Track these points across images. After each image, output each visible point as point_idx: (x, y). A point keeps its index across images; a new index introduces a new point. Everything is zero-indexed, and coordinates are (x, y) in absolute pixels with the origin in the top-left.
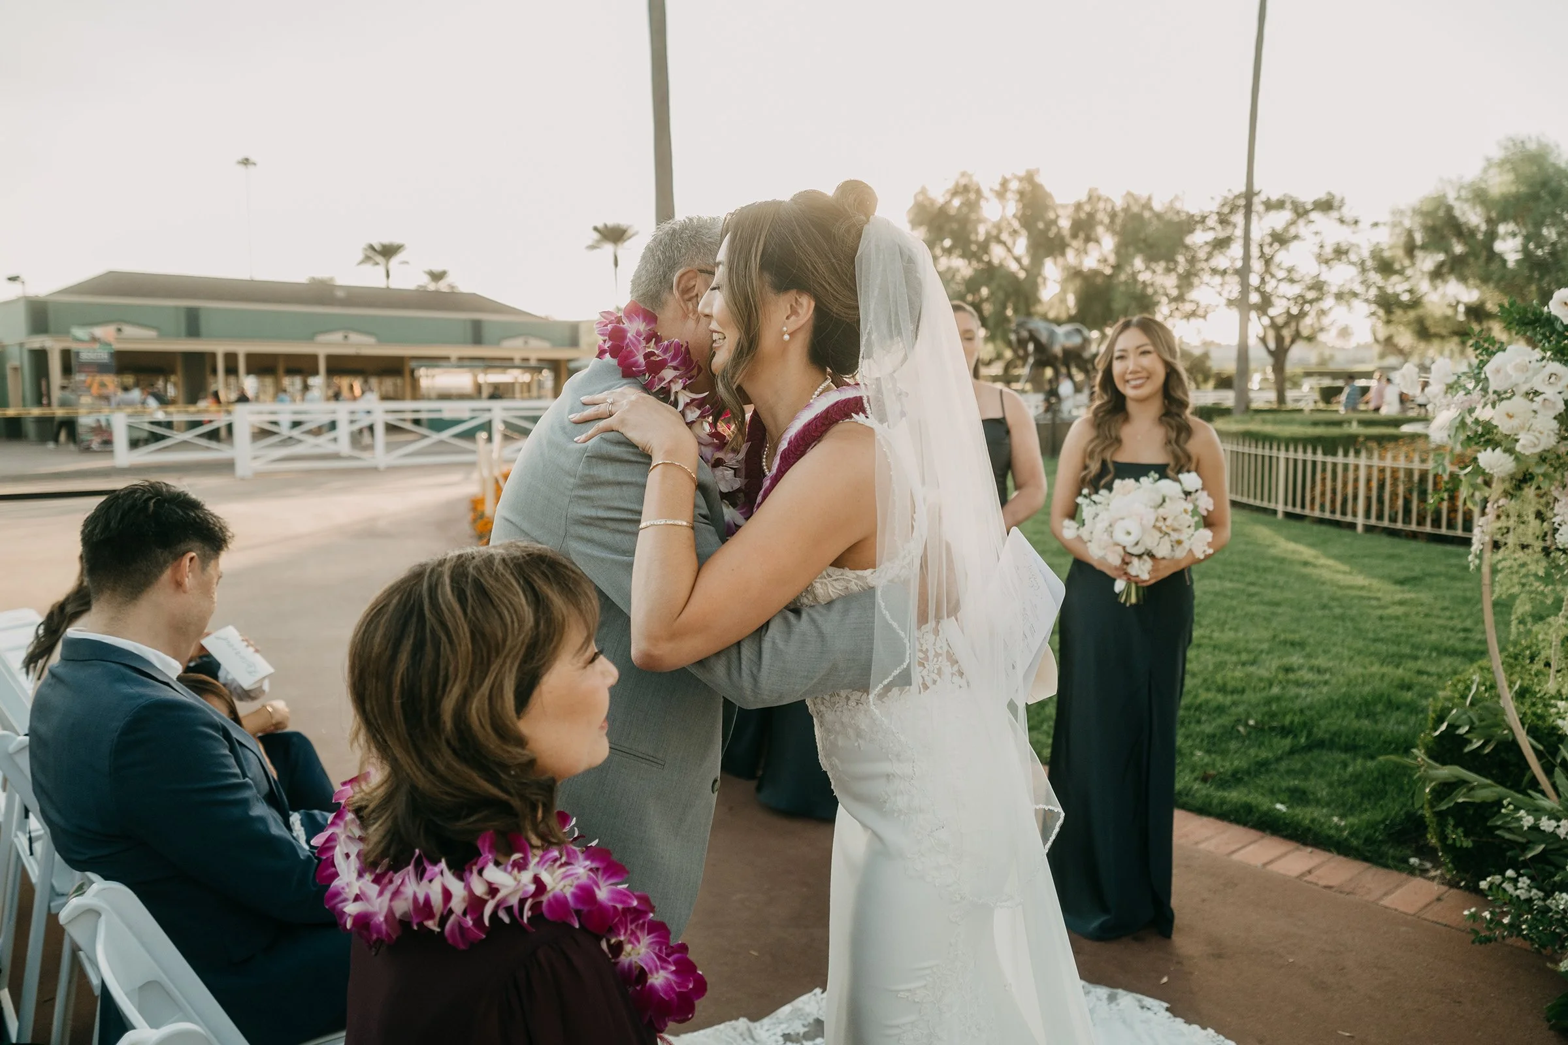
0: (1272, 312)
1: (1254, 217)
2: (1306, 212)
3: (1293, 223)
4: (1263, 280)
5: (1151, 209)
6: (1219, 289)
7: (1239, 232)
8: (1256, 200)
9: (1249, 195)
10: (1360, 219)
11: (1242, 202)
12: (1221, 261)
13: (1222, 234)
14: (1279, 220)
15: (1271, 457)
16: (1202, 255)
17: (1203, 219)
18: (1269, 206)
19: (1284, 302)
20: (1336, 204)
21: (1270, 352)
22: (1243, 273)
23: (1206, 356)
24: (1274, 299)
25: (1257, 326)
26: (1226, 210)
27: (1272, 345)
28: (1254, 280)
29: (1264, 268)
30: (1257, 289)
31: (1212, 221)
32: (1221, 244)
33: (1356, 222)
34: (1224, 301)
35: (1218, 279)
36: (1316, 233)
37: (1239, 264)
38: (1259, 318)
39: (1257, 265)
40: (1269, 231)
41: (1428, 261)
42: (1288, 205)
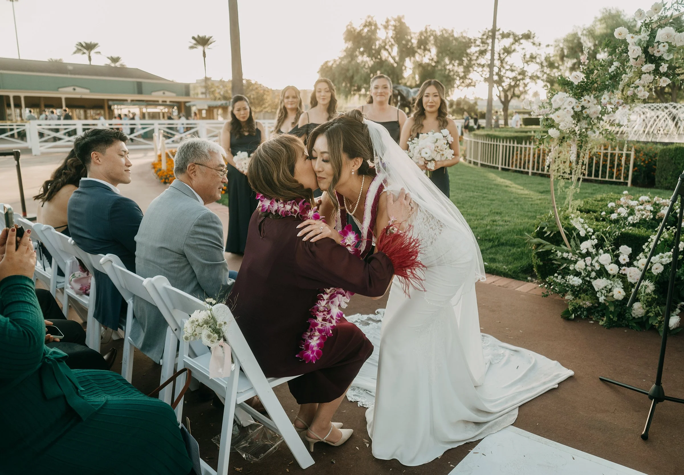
0: (503, 84)
1: (496, 41)
2: (519, 39)
3: (513, 44)
4: (500, 69)
5: (453, 36)
6: (481, 73)
7: (490, 48)
8: (497, 33)
9: (494, 31)
10: (541, 43)
11: (490, 34)
12: (482, 61)
13: (483, 49)
14: (507, 42)
15: (497, 145)
16: (474, 58)
17: (475, 40)
18: (504, 36)
19: (508, 80)
20: (532, 36)
21: (502, 102)
22: (491, 66)
23: (476, 103)
24: (504, 78)
25: (497, 91)
26: (485, 37)
27: (503, 99)
28: (496, 70)
29: (500, 64)
30: (497, 74)
31: (478, 42)
32: (482, 53)
33: (540, 44)
34: (483, 79)
35: (480, 69)
36: (523, 49)
37: (489, 62)
38: (498, 87)
39: (497, 63)
40: (503, 47)
41: (569, 63)
42: (511, 36)
